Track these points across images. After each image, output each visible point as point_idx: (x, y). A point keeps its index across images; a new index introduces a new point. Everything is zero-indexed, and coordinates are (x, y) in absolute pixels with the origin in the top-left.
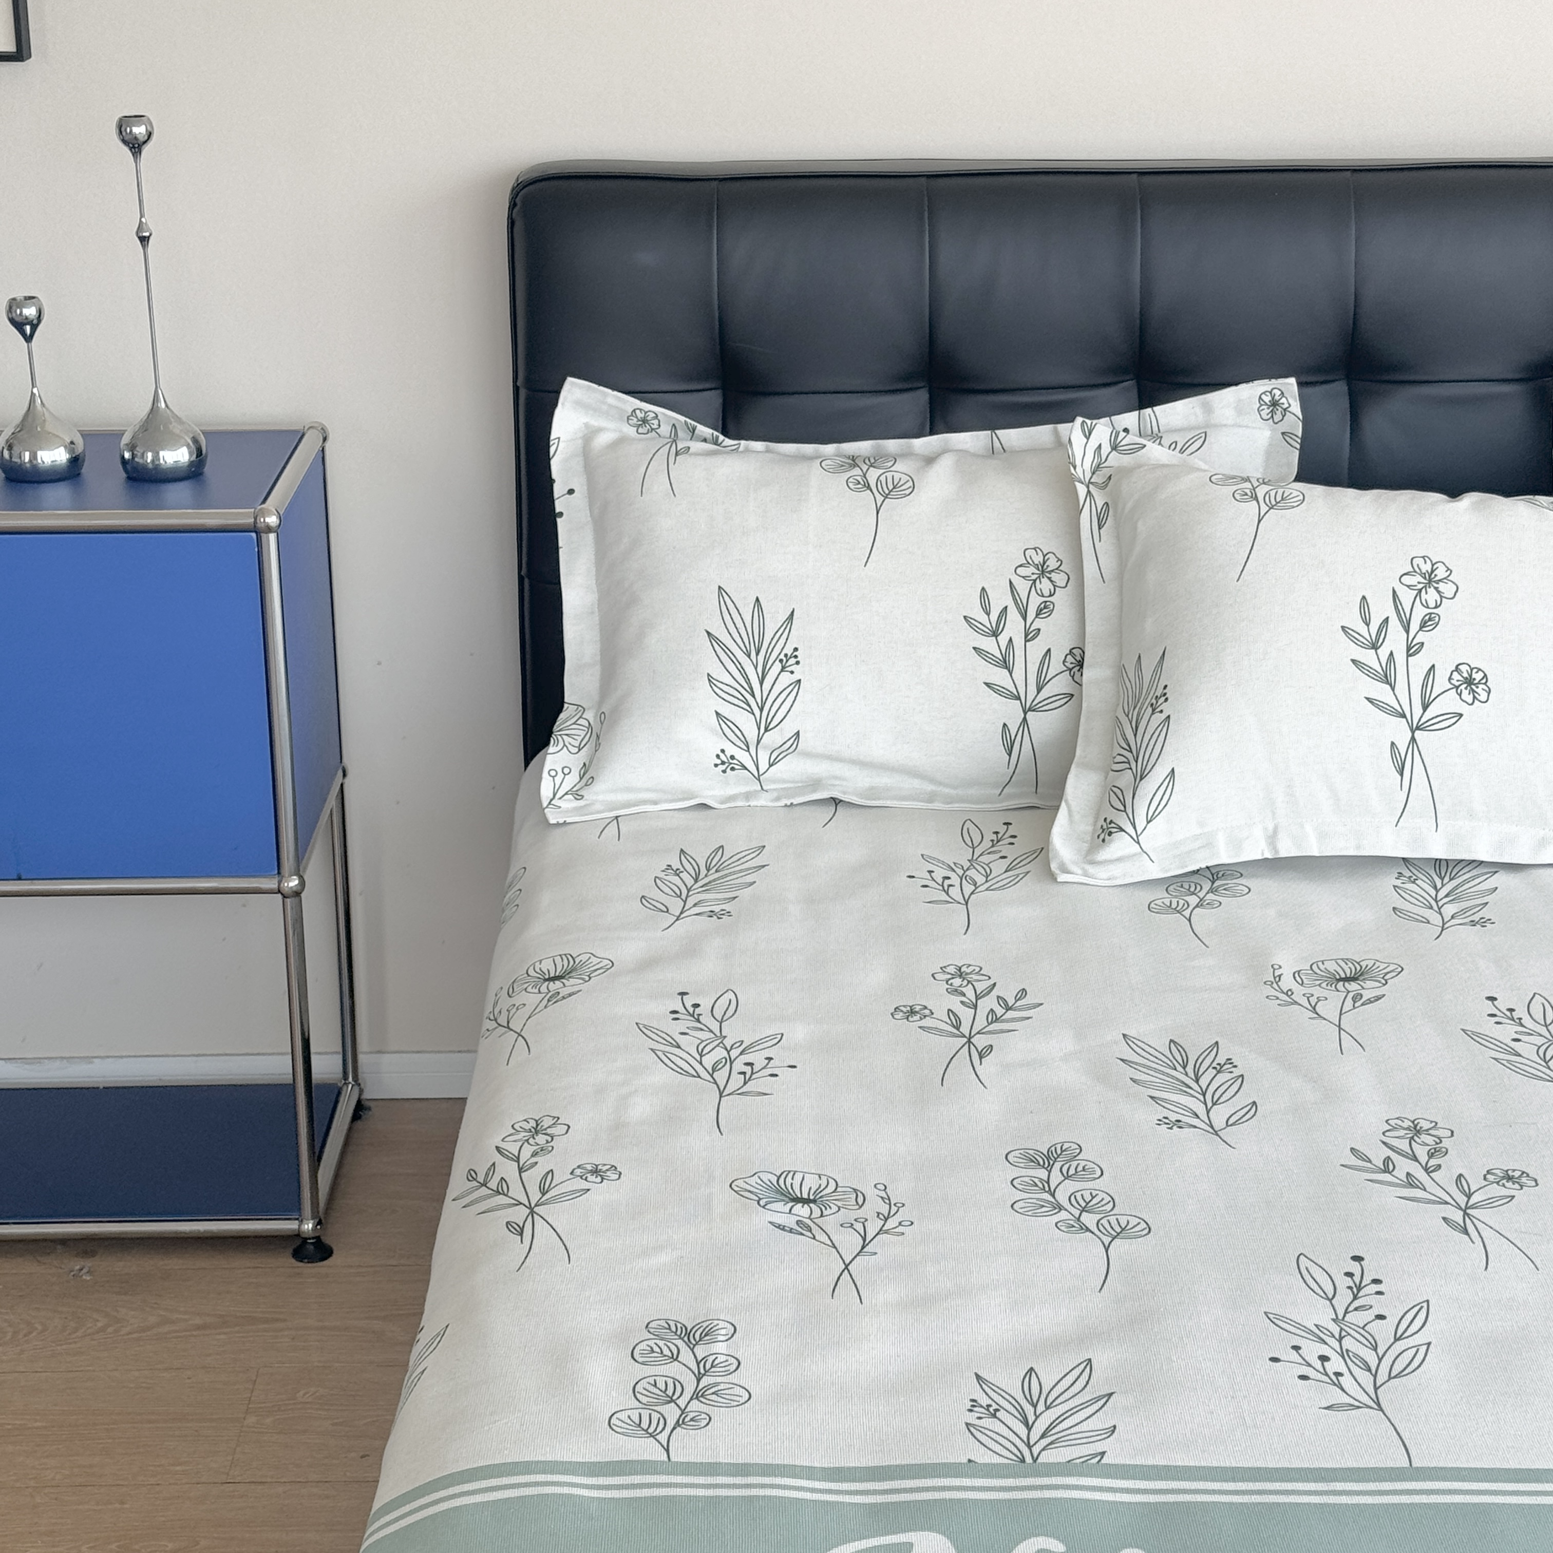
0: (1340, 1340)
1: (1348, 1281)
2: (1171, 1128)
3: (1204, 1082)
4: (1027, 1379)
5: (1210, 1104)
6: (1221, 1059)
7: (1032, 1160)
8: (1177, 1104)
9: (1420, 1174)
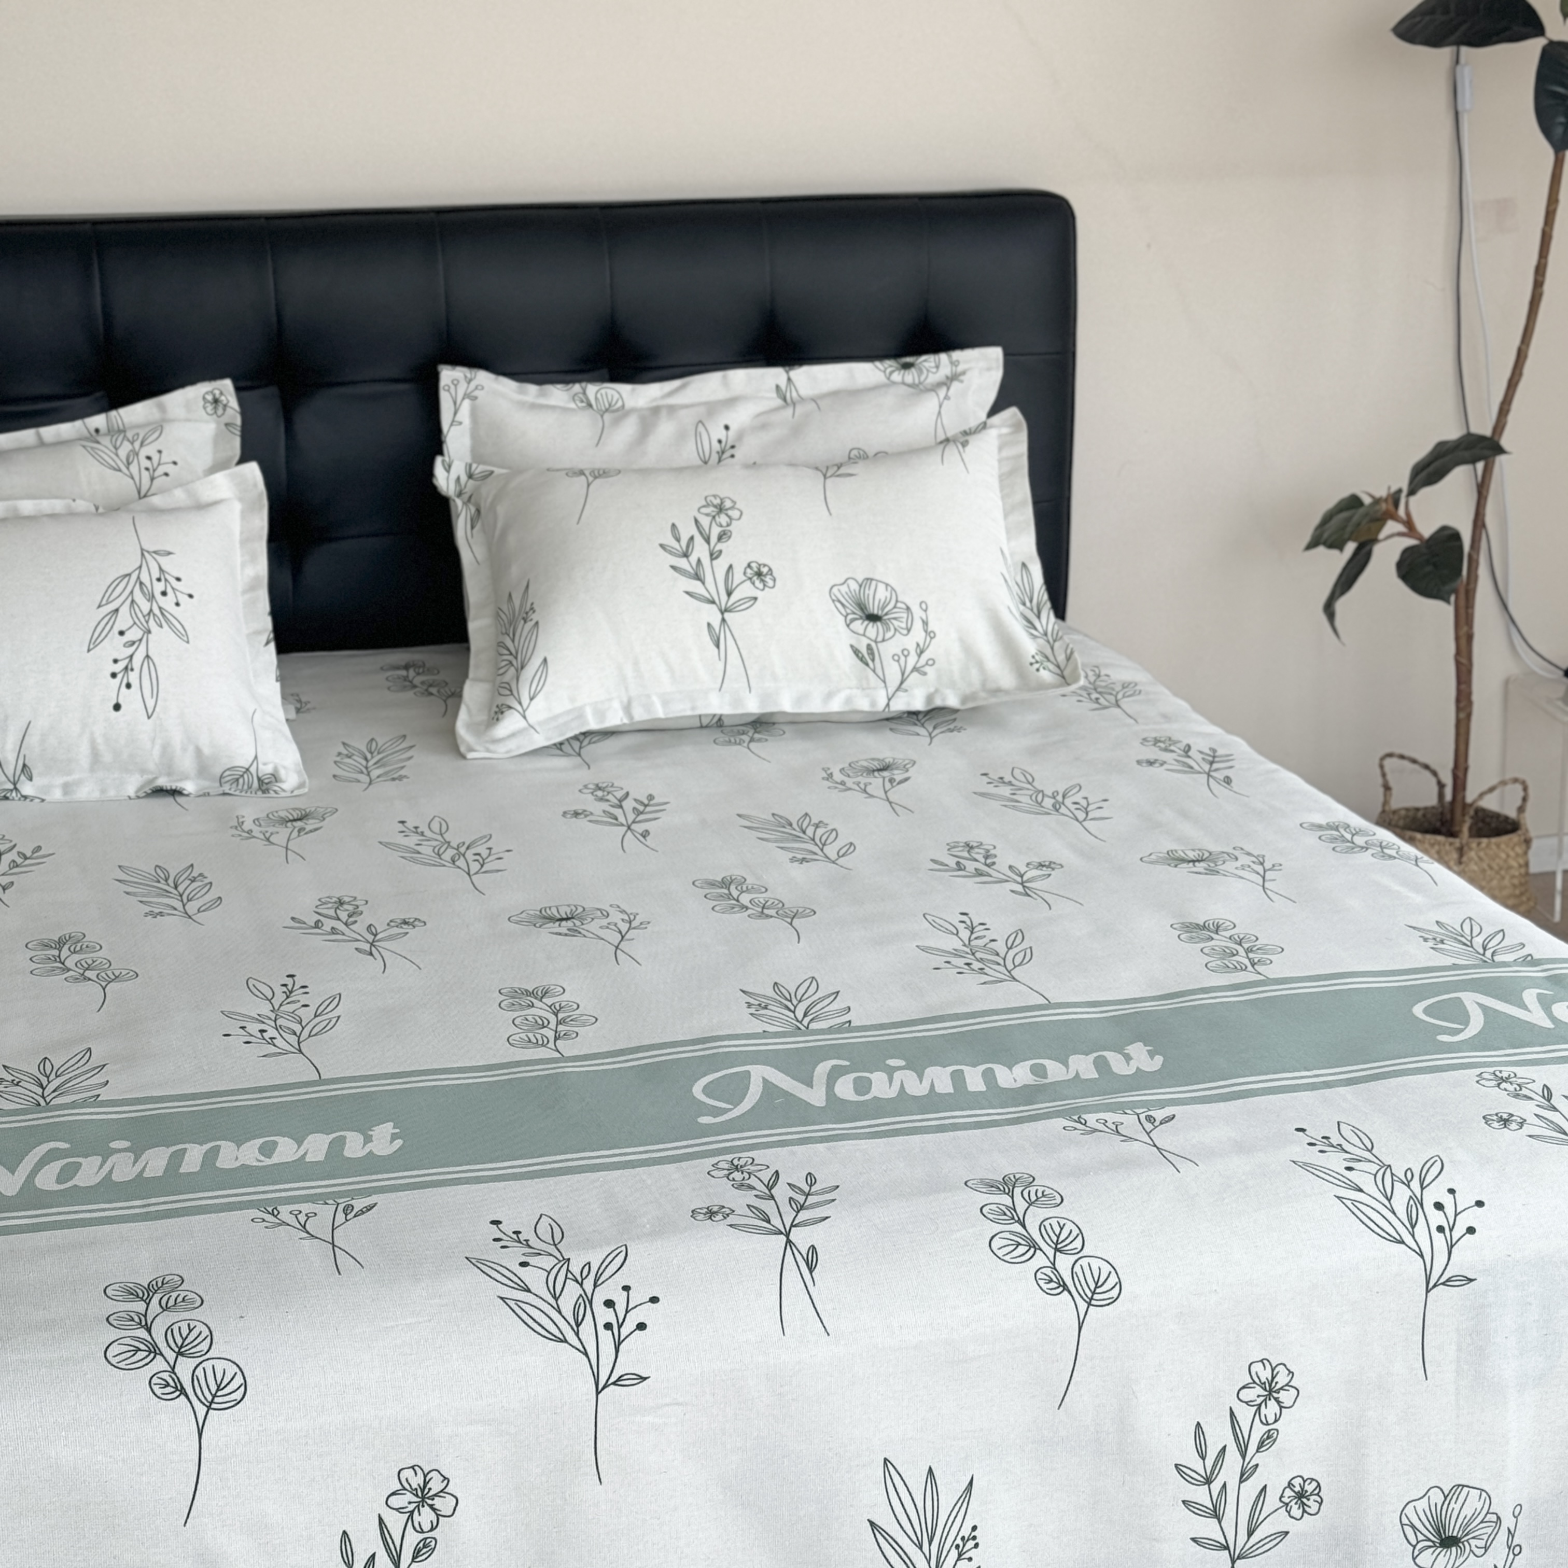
0: (275, 1021)
1: (284, 989)
2: (155, 917)
3: (181, 889)
4: (42, 1064)
5: (185, 900)
6: (195, 874)
7: (47, 946)
8: (158, 904)
9: (340, 926)
